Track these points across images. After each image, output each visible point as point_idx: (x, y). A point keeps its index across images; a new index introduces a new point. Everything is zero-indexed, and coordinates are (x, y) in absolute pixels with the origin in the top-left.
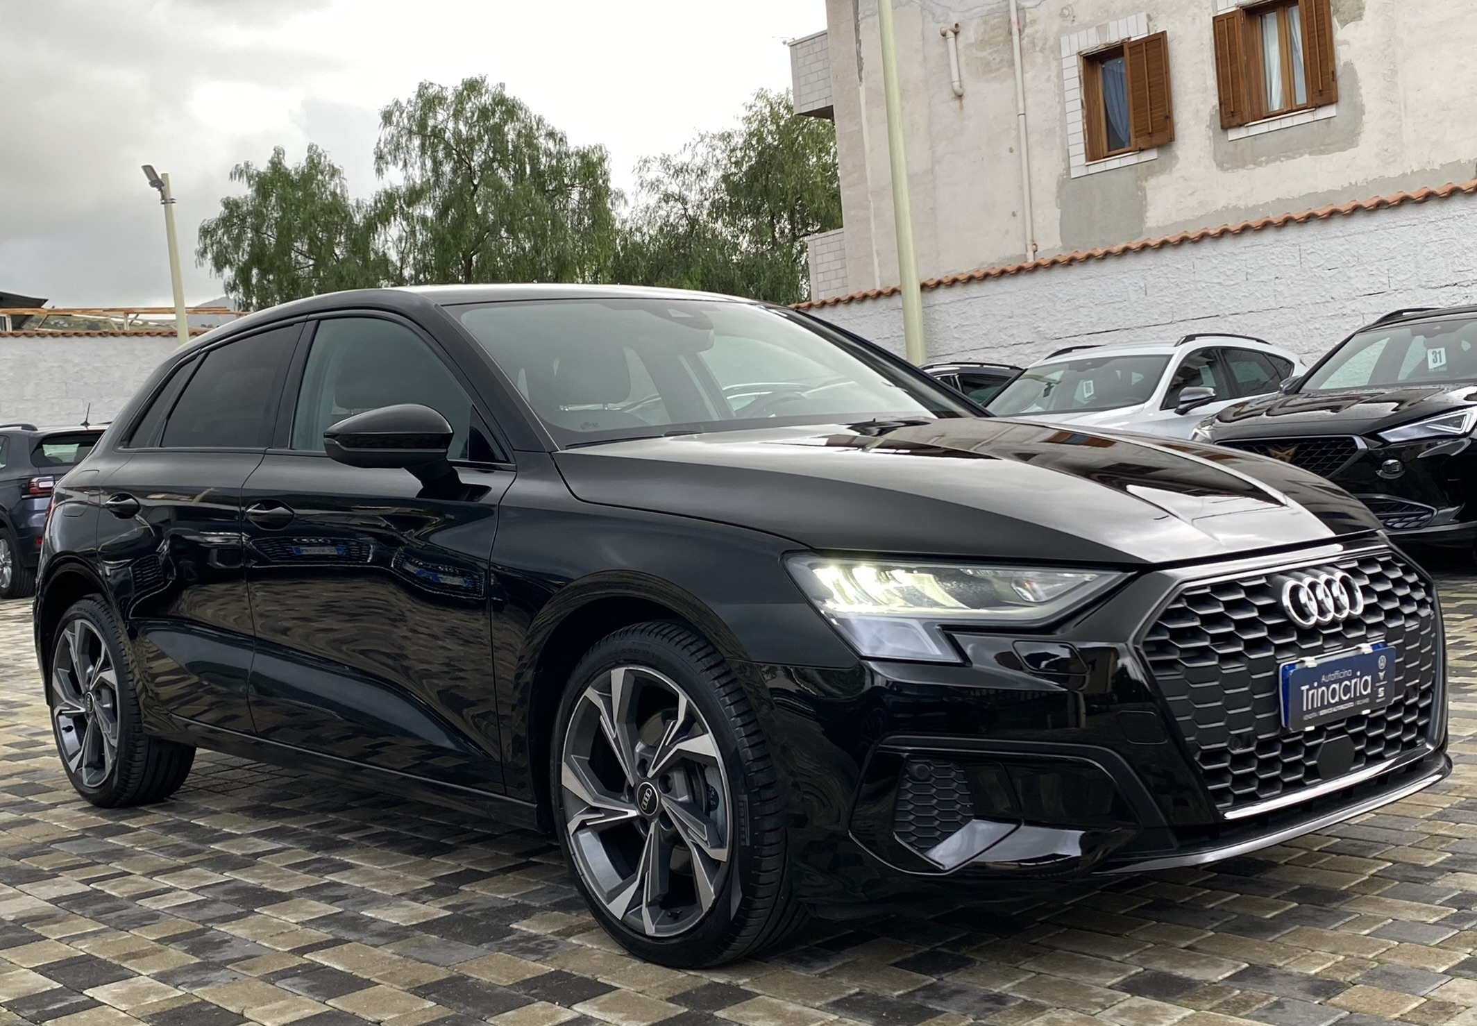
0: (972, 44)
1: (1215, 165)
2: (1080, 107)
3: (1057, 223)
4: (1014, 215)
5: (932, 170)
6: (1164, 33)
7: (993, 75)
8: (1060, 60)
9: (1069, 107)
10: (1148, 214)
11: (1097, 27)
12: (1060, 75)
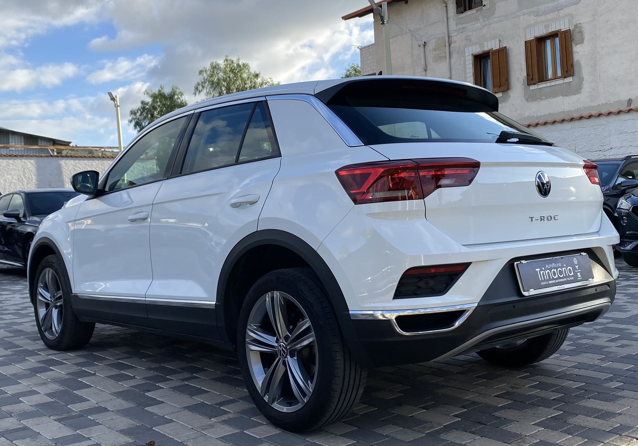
0: (430, 50)
1: (525, 99)
2: (472, 76)
6: (506, 47)
7: (439, 62)
8: (465, 57)
9: (468, 75)
11: (480, 44)
12: (465, 63)
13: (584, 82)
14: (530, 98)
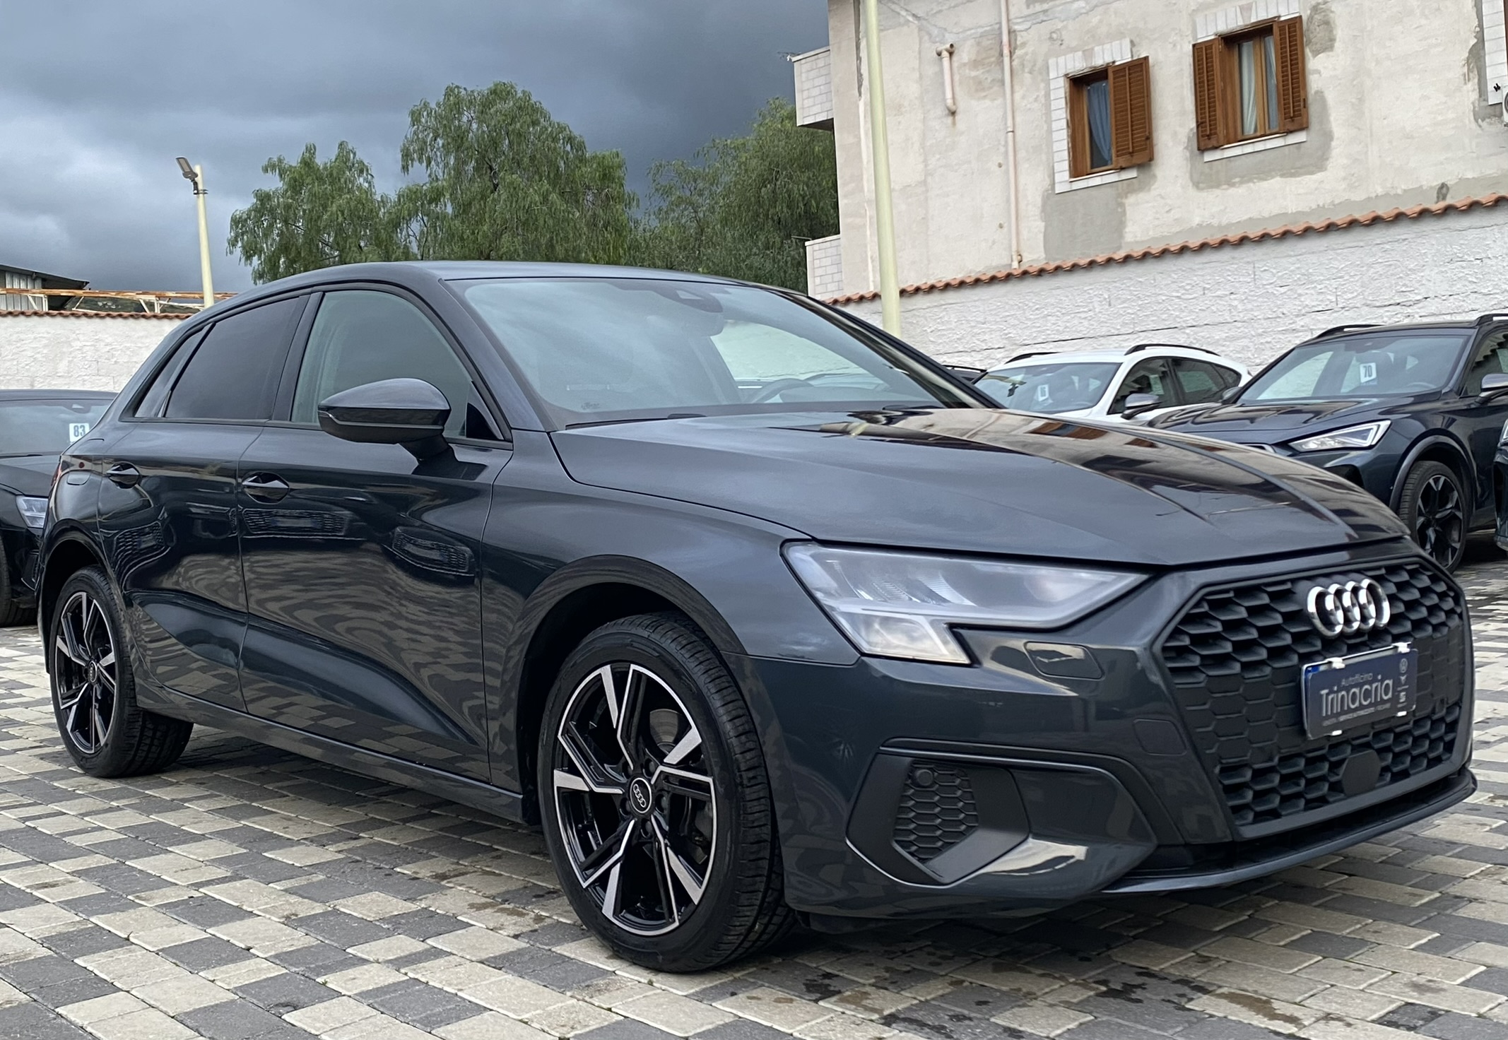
0: (965, 65)
1: (1191, 184)
2: (1065, 126)
3: (1041, 236)
4: (1001, 226)
5: (924, 182)
6: (1146, 58)
7: (984, 94)
8: (1048, 82)
9: (1055, 126)
10: (1127, 230)
11: (1084, 51)
12: (1047, 95)
13: (1334, 144)
14: (1203, 181)
